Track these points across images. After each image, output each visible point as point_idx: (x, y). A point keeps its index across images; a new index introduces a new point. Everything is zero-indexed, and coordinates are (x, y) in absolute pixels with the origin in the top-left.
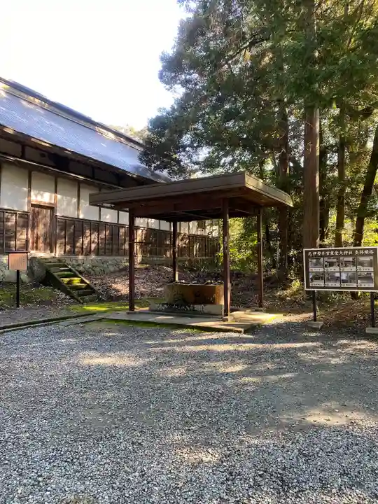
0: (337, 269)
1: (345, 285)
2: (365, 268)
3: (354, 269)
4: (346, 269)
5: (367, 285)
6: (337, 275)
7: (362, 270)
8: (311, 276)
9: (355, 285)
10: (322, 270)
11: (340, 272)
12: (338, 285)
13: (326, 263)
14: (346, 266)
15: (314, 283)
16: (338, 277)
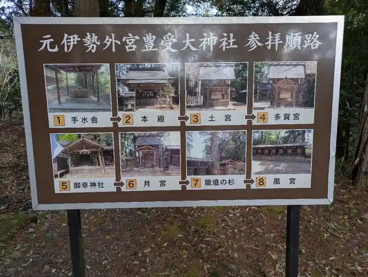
0: (172, 117)
1: (202, 182)
2: (283, 110)
3: (238, 115)
4: (205, 117)
5: (285, 182)
6: (172, 140)
7: (271, 121)
8: (57, 150)
9: (239, 182)
10: (104, 119)
11: (183, 129)
12: (173, 182)
13: (124, 91)
14: (208, 103)
15: (71, 179)
16: (174, 152)
